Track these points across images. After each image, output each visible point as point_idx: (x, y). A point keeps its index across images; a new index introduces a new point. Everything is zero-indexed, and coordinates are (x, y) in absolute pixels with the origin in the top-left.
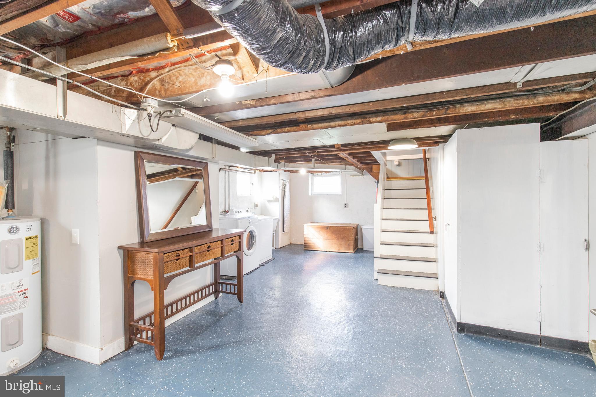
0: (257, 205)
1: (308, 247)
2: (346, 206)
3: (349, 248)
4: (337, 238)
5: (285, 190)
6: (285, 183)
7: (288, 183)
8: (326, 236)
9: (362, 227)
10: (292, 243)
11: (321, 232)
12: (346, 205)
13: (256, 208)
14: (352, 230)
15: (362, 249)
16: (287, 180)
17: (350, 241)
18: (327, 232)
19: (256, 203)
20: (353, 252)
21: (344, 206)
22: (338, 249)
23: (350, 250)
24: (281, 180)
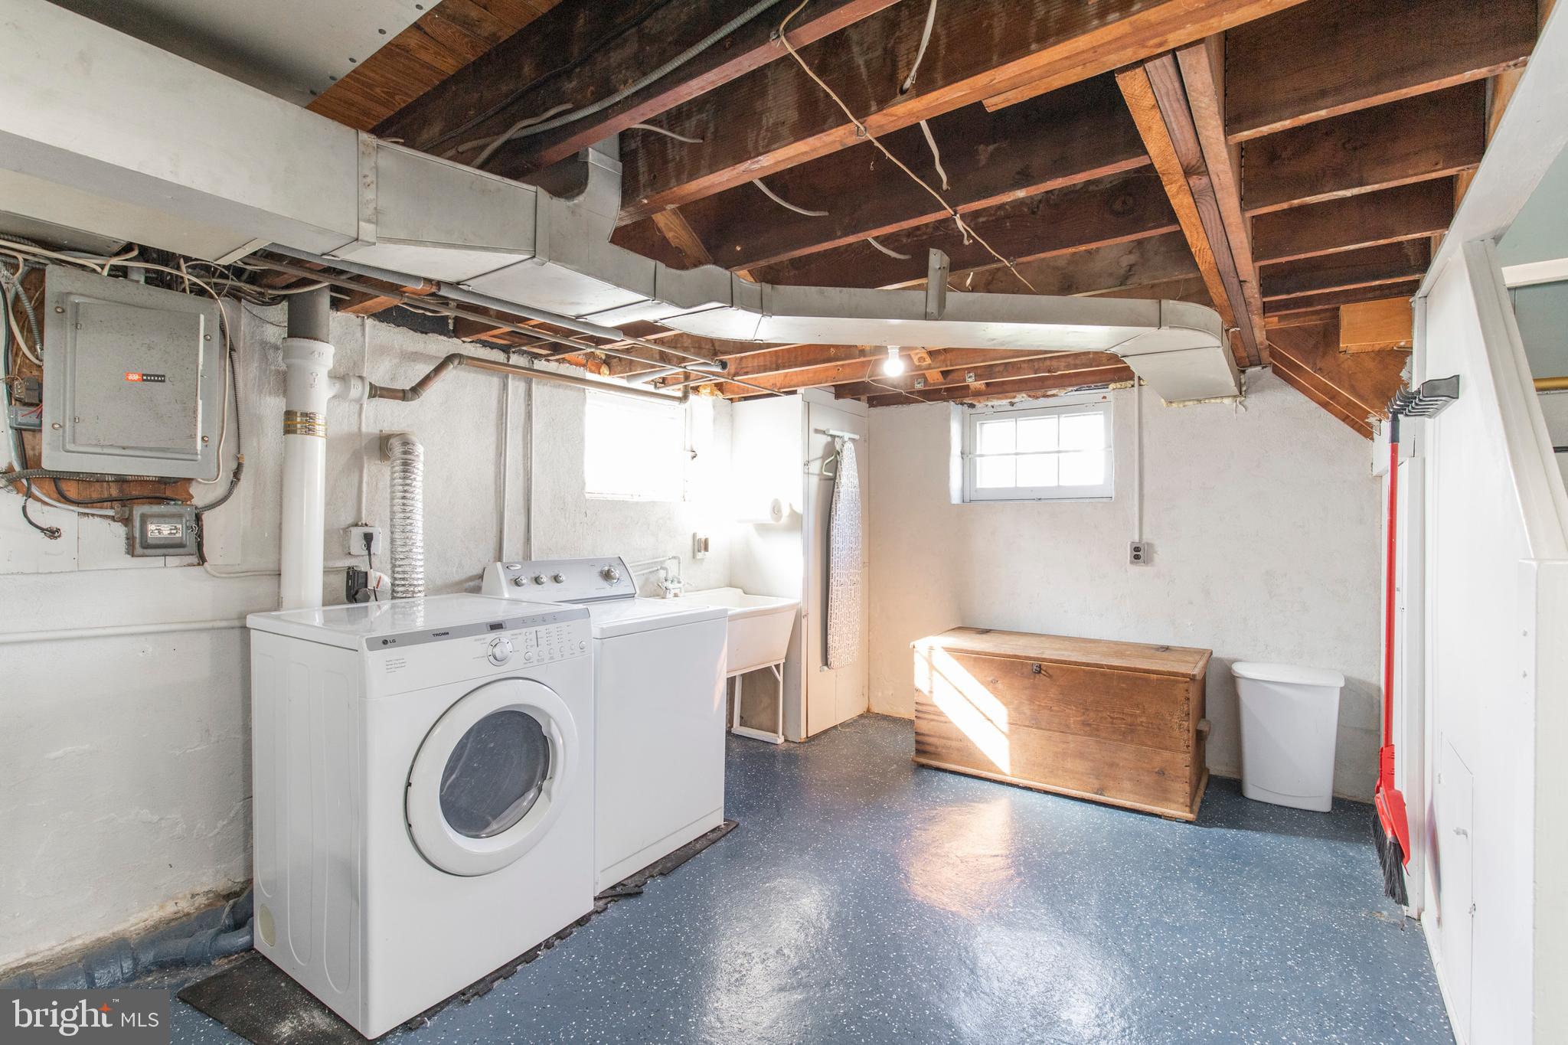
0: (706, 541)
1: (936, 755)
2: (1137, 557)
3: (1165, 791)
4: (1090, 728)
5: (834, 479)
6: (838, 448)
7: (849, 446)
8: (1027, 709)
9: (1239, 669)
10: (875, 709)
11: (999, 685)
12: (1137, 549)
13: (700, 555)
14: (1179, 693)
15: (1234, 786)
16: (847, 436)
17: (1167, 755)
18: (1034, 687)
19: (701, 536)
20: (1191, 816)
21: (1128, 553)
22: (1095, 783)
23: (1167, 800)
24: (817, 431)
